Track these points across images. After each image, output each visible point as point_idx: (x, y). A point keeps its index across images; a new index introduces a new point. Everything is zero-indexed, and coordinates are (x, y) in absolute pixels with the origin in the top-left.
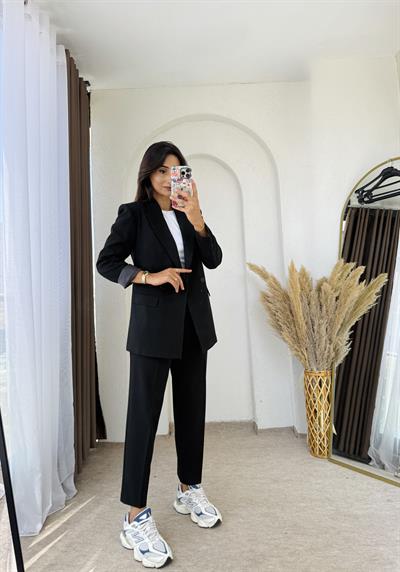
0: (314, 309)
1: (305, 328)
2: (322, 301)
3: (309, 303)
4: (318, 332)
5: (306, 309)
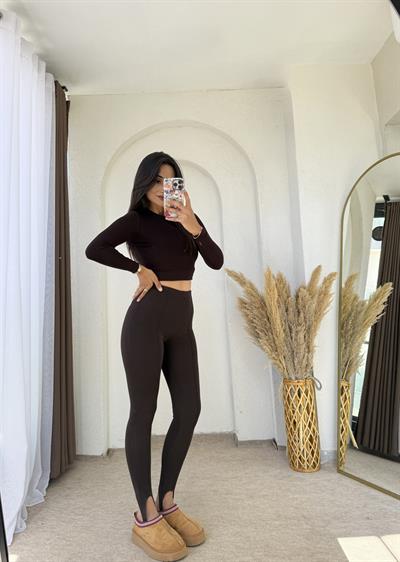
0: (291, 316)
1: (283, 335)
2: (300, 307)
3: (287, 310)
4: (296, 340)
5: (284, 316)
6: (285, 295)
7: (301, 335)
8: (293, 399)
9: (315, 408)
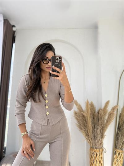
0: (96, 120)
1: (91, 129)
2: (99, 118)
3: (94, 118)
4: (96, 132)
5: (92, 121)
6: (93, 112)
7: (99, 130)
8: (94, 157)
9: (103, 161)
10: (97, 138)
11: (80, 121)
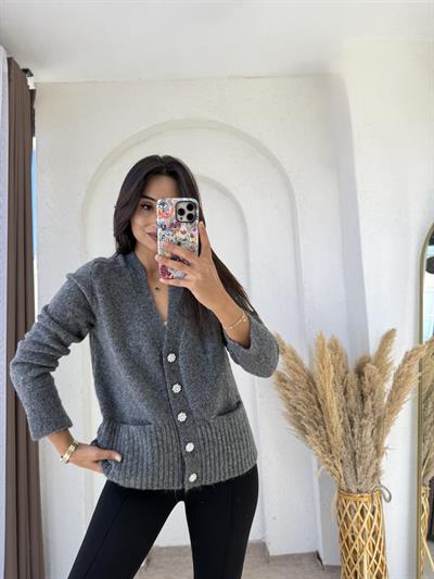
0: (353, 402)
1: (340, 431)
2: (365, 390)
3: (345, 392)
4: (360, 438)
5: (341, 402)
6: (343, 371)
8: (352, 520)
10: (360, 457)
11: (298, 407)
